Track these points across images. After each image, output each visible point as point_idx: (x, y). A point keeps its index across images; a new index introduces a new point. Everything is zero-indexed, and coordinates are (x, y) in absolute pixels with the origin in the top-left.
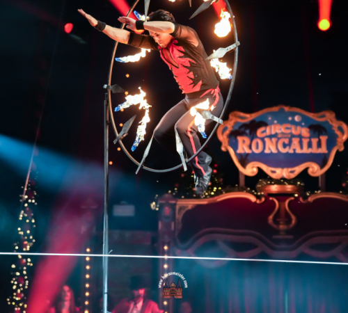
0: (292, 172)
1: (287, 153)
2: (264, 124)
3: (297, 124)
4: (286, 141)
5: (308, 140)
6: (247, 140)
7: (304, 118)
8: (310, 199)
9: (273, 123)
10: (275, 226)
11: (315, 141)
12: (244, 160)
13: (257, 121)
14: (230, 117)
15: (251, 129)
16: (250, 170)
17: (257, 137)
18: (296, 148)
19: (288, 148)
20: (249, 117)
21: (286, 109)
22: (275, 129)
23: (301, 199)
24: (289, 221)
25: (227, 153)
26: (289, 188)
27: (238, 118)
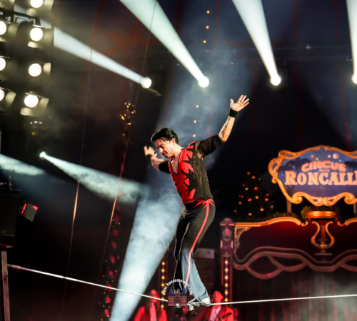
0: (331, 200)
1: (327, 185)
2: (308, 161)
3: (335, 161)
4: (326, 175)
5: (345, 174)
6: (294, 174)
7: (341, 156)
8: (347, 223)
9: (315, 160)
10: (317, 245)
11: (350, 175)
13: (302, 158)
14: (279, 155)
15: (296, 165)
16: (296, 199)
17: (301, 171)
18: (334, 180)
19: (327, 180)
20: (295, 155)
21: (326, 148)
22: (317, 165)
23: (339, 223)
24: (328, 241)
25: (277, 185)
26: (329, 214)
27: (286, 156)
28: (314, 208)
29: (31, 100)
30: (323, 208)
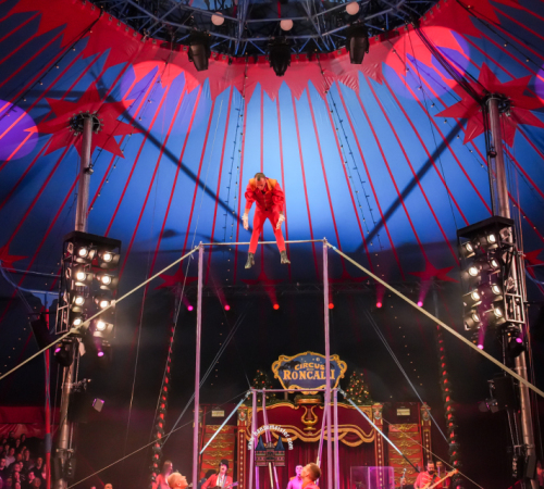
1: (312, 380)
2: (299, 363)
3: (317, 363)
4: (312, 373)
6: (289, 372)
7: (321, 359)
9: (304, 362)
10: (305, 422)
12: (287, 383)
13: (295, 361)
14: (279, 358)
15: (292, 365)
17: (295, 370)
18: (317, 376)
19: (312, 376)
20: (290, 359)
21: (312, 353)
22: (305, 365)
23: (320, 407)
24: (313, 420)
27: (284, 359)
28: (304, 396)
29: (101, 325)
30: (310, 396)
